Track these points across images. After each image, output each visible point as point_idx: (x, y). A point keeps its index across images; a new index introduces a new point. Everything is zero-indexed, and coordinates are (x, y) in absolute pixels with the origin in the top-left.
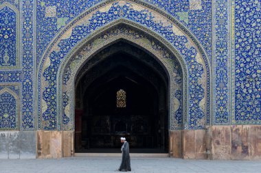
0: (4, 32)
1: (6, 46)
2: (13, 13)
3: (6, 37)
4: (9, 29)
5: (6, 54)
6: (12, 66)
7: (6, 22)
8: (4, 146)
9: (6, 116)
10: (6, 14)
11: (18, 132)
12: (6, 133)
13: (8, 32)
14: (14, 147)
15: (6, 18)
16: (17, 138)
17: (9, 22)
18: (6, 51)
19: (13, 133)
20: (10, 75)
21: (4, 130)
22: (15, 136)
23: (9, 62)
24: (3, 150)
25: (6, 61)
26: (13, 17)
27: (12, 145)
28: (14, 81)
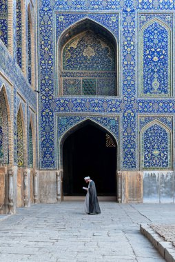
0: (153, 53)
1: (156, 70)
2: (164, 31)
3: (156, 59)
4: (158, 50)
5: (156, 80)
6: (163, 93)
7: (156, 41)
8: (155, 188)
9: (156, 152)
10: (156, 32)
11: (171, 172)
12: (156, 172)
13: (158, 53)
14: (167, 189)
15: (156, 37)
16: (171, 179)
17: (159, 42)
18: (156, 75)
19: (165, 172)
20: (161, 104)
21: (154, 169)
22: (167, 176)
23: (159, 89)
24: (153, 193)
25: (156, 88)
26: (164, 35)
27: (164, 187)
28: (166, 112)
